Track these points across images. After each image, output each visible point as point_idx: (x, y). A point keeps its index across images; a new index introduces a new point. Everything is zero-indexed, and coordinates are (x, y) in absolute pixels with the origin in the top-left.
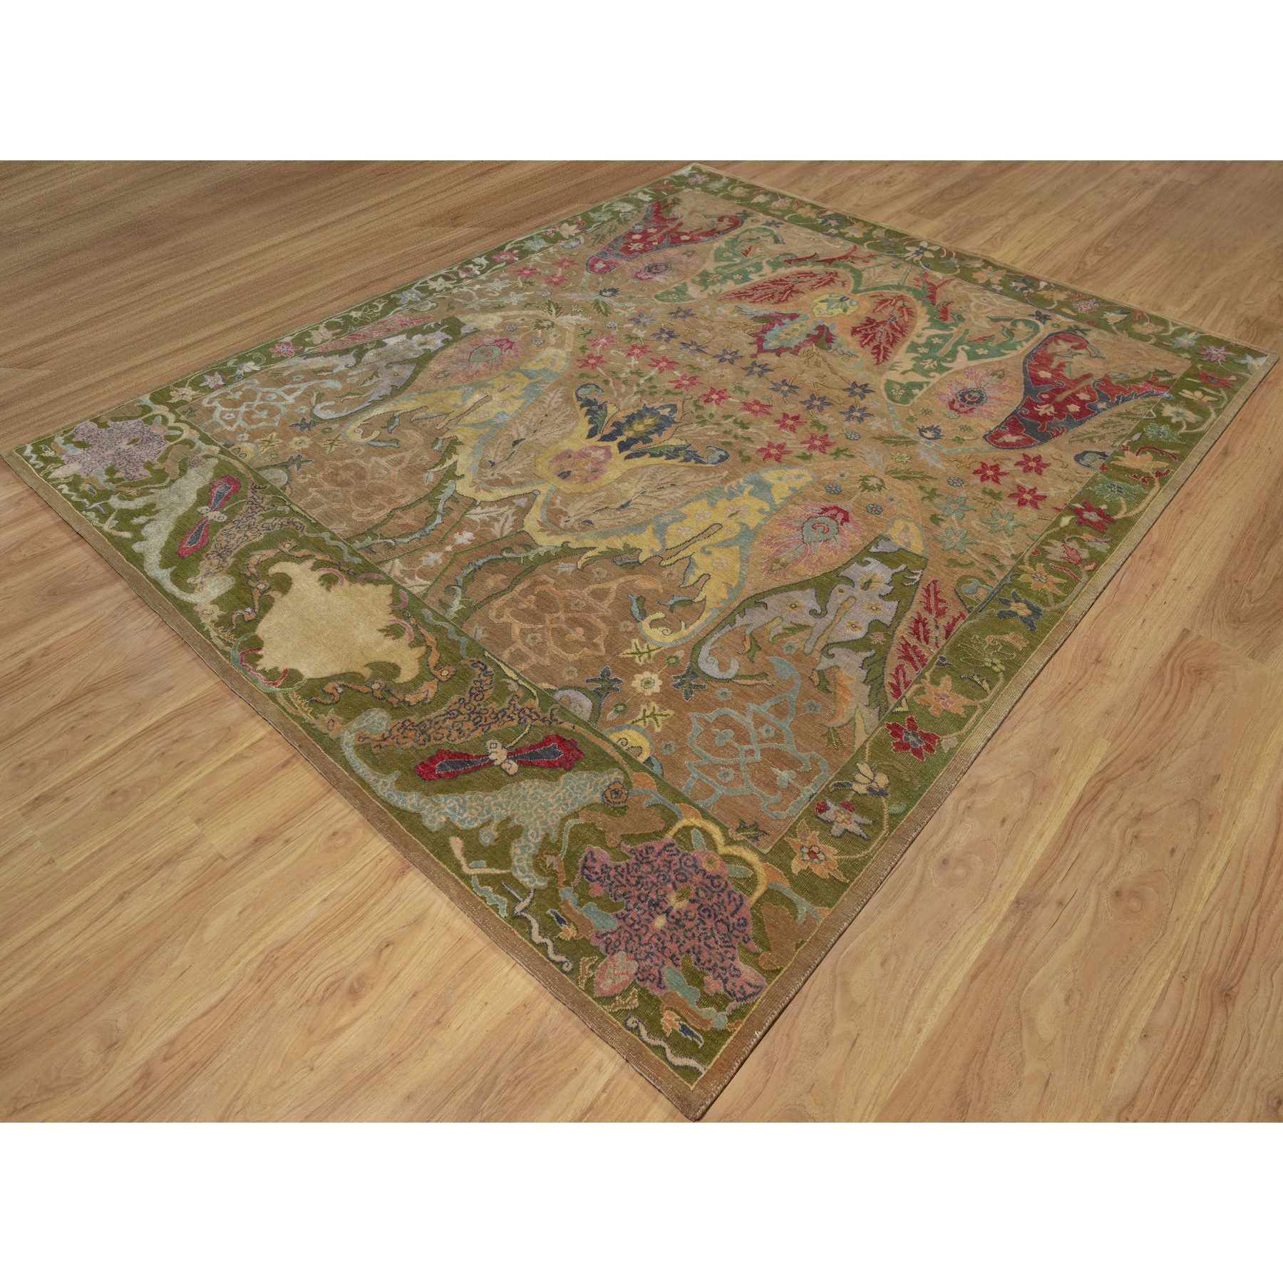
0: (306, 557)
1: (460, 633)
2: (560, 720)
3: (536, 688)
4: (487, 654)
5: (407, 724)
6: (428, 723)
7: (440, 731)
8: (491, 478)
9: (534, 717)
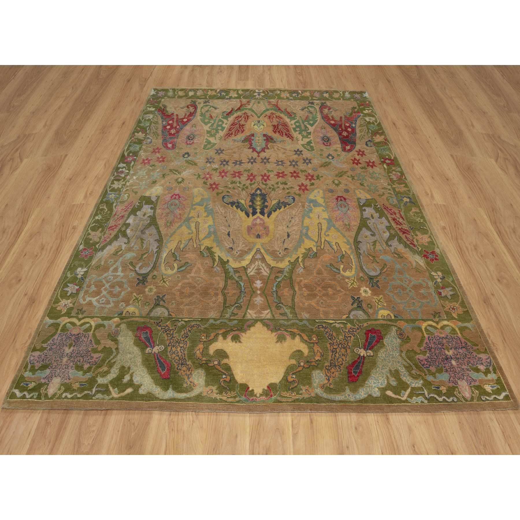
0: (217, 336)
1: (301, 320)
2: (362, 325)
3: (343, 320)
4: (317, 321)
5: (327, 368)
6: (332, 361)
7: (339, 360)
8: (237, 254)
9: (355, 330)
